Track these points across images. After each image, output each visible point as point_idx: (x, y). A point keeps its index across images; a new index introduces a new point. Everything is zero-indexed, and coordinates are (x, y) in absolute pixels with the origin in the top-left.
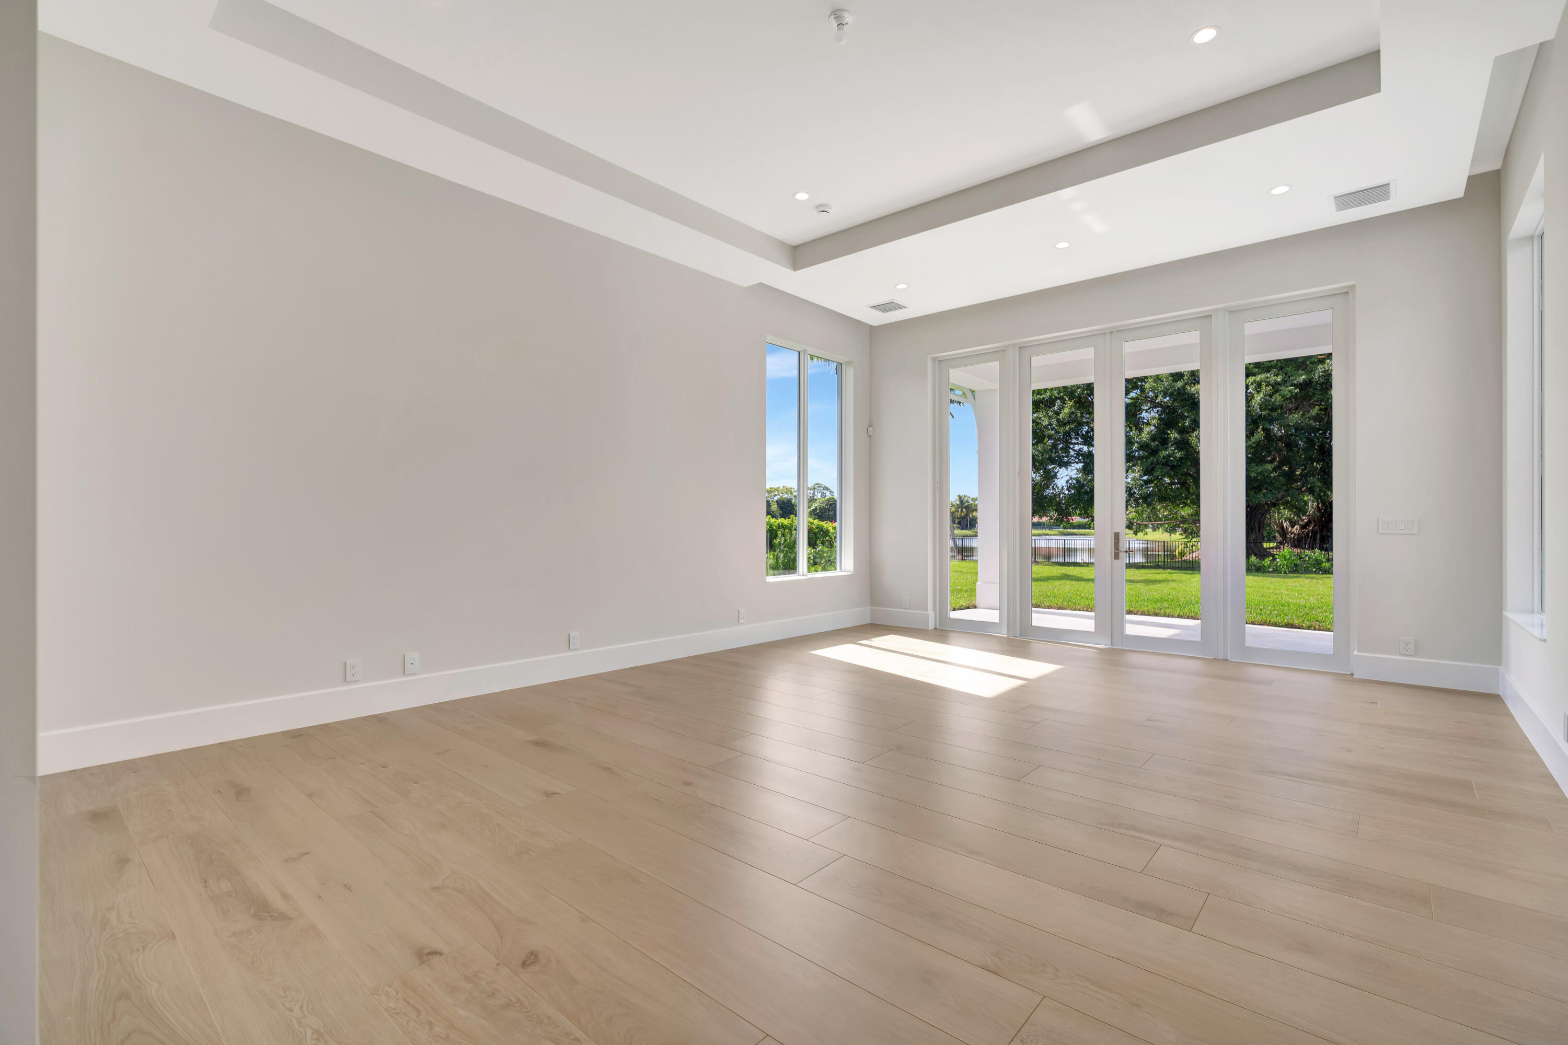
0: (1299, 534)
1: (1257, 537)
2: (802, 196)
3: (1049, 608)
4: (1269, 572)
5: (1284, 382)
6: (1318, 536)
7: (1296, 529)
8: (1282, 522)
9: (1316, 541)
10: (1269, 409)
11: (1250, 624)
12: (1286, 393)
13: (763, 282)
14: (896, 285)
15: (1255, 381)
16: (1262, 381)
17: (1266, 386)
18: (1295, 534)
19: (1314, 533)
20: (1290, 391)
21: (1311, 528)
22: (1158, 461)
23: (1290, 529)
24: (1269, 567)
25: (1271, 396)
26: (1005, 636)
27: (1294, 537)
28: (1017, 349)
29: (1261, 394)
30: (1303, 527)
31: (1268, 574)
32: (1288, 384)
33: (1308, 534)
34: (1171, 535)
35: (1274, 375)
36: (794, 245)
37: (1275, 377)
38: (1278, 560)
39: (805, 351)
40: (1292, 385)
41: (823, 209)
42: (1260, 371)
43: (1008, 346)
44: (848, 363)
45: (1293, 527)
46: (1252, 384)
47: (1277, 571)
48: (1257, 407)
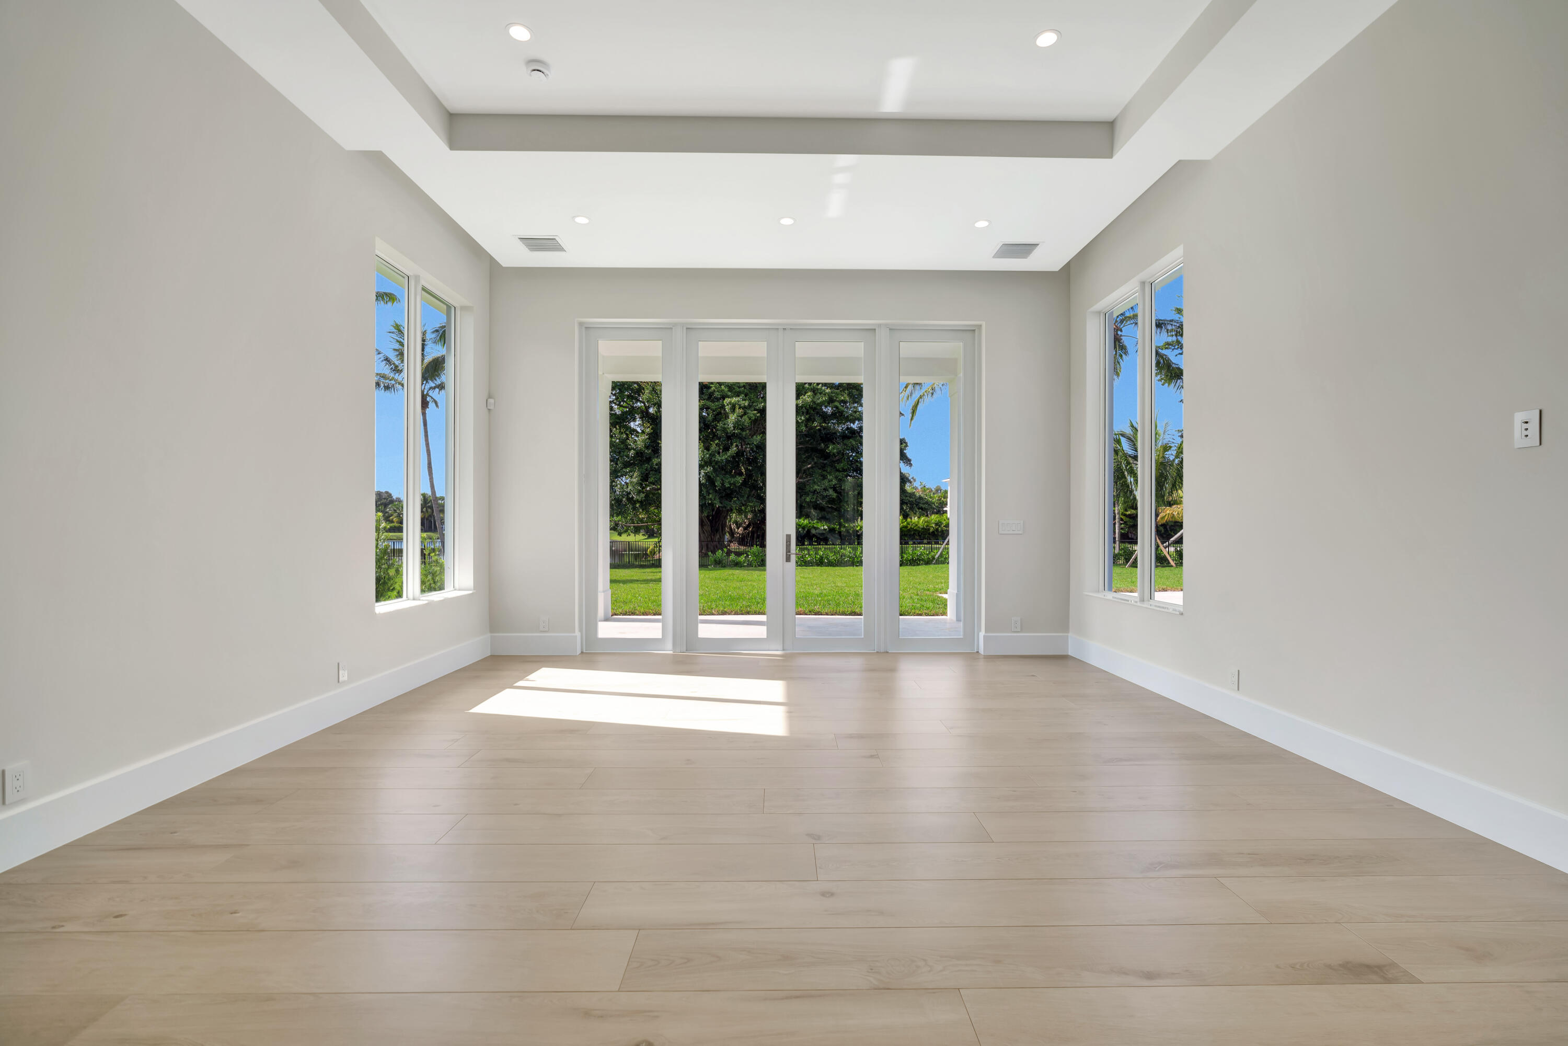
0: (742, 534)
1: (720, 537)
2: (520, 33)
3: (644, 615)
4: (744, 566)
5: (750, 406)
6: (755, 535)
7: (741, 530)
8: (731, 524)
9: (753, 540)
10: (740, 429)
11: (824, 615)
12: (752, 415)
13: (383, 152)
14: (574, 217)
15: (730, 403)
16: (736, 404)
17: (739, 409)
18: (740, 534)
19: (753, 532)
20: (754, 414)
21: (750, 529)
22: (651, 467)
23: (736, 530)
24: (744, 563)
25: (741, 417)
26: (671, 652)
27: (739, 536)
28: (685, 328)
29: (735, 414)
30: (745, 529)
31: (744, 568)
32: (753, 409)
33: (748, 533)
34: (635, 536)
35: (743, 400)
36: (452, 112)
37: (744, 402)
38: (750, 556)
39: (417, 278)
40: (755, 410)
41: (537, 66)
42: (733, 395)
43: (675, 325)
44: (464, 308)
45: (738, 529)
46: (728, 405)
47: (750, 565)
48: (731, 425)
